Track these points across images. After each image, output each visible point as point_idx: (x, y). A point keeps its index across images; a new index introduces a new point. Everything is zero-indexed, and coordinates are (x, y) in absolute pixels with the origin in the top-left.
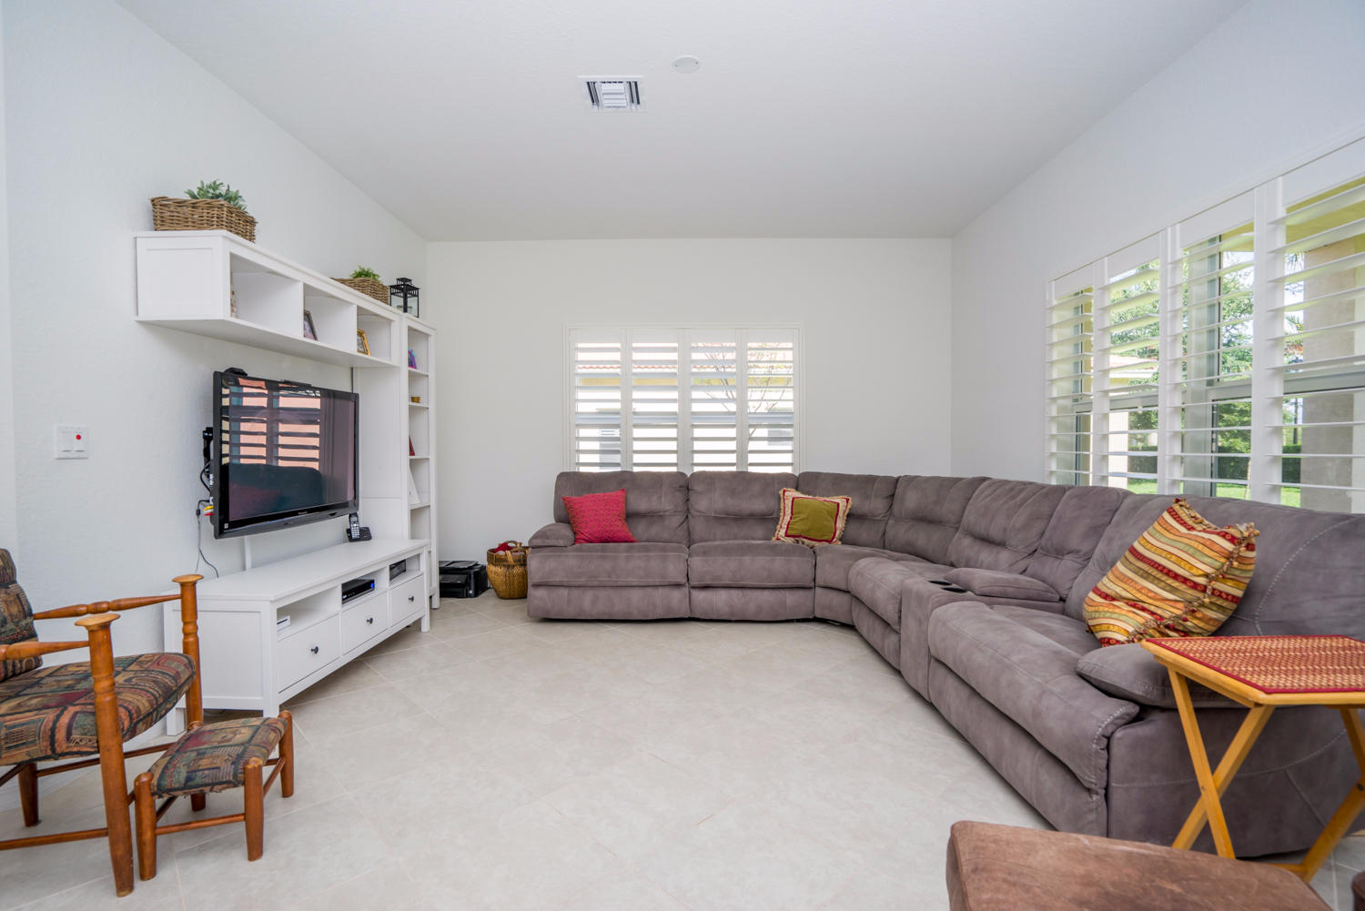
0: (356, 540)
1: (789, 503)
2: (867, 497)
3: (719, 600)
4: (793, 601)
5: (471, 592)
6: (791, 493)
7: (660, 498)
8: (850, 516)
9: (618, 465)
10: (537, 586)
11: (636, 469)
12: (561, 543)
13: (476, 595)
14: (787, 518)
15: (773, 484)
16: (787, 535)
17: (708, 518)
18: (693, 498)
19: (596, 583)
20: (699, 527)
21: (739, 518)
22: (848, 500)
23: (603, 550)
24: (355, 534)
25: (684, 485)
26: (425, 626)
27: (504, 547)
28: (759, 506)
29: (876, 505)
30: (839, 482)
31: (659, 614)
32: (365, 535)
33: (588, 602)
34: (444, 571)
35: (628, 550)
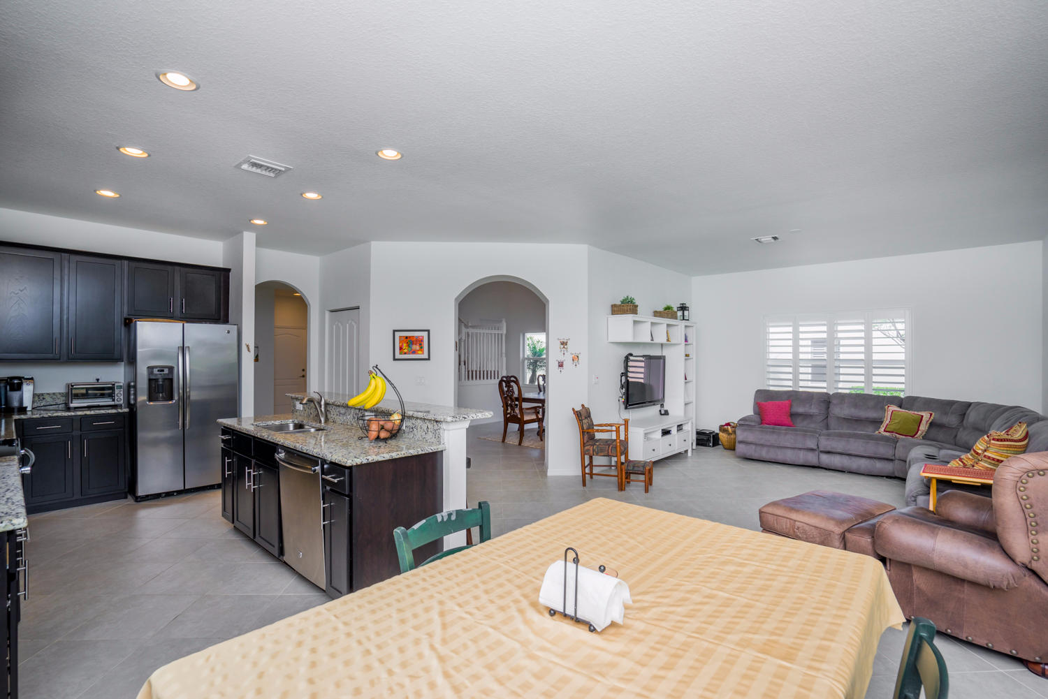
0: (663, 415)
1: (890, 413)
2: (946, 414)
3: (836, 461)
4: (879, 466)
5: (711, 444)
6: (893, 408)
7: (811, 405)
8: (932, 425)
9: (790, 387)
10: (741, 442)
11: (801, 390)
12: (753, 424)
13: (714, 446)
14: (888, 422)
15: (881, 402)
16: (885, 431)
17: (838, 418)
18: (832, 406)
19: (769, 444)
20: (832, 422)
21: (858, 421)
22: (931, 414)
23: (773, 428)
24: (663, 412)
25: (826, 401)
26: (690, 454)
27: (728, 424)
28: (872, 414)
29: (952, 420)
30: (928, 404)
31: (801, 462)
32: (666, 413)
33: (764, 454)
34: (699, 433)
35: (786, 430)
